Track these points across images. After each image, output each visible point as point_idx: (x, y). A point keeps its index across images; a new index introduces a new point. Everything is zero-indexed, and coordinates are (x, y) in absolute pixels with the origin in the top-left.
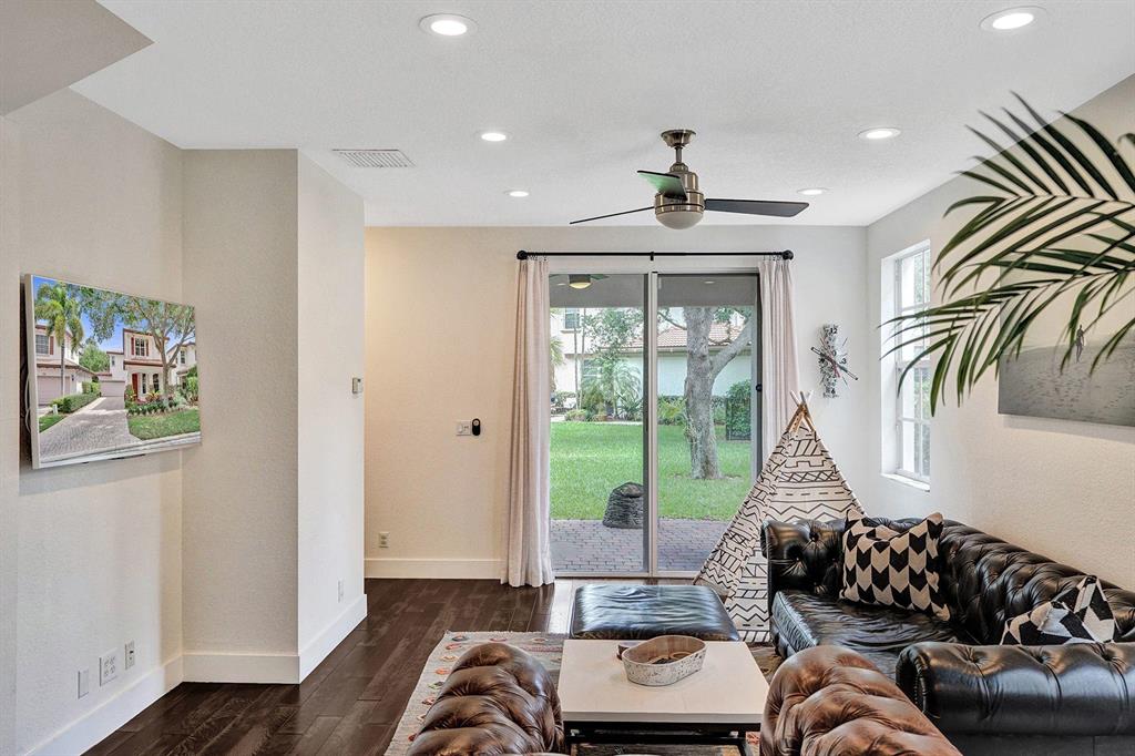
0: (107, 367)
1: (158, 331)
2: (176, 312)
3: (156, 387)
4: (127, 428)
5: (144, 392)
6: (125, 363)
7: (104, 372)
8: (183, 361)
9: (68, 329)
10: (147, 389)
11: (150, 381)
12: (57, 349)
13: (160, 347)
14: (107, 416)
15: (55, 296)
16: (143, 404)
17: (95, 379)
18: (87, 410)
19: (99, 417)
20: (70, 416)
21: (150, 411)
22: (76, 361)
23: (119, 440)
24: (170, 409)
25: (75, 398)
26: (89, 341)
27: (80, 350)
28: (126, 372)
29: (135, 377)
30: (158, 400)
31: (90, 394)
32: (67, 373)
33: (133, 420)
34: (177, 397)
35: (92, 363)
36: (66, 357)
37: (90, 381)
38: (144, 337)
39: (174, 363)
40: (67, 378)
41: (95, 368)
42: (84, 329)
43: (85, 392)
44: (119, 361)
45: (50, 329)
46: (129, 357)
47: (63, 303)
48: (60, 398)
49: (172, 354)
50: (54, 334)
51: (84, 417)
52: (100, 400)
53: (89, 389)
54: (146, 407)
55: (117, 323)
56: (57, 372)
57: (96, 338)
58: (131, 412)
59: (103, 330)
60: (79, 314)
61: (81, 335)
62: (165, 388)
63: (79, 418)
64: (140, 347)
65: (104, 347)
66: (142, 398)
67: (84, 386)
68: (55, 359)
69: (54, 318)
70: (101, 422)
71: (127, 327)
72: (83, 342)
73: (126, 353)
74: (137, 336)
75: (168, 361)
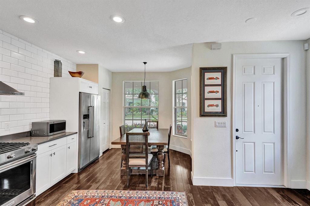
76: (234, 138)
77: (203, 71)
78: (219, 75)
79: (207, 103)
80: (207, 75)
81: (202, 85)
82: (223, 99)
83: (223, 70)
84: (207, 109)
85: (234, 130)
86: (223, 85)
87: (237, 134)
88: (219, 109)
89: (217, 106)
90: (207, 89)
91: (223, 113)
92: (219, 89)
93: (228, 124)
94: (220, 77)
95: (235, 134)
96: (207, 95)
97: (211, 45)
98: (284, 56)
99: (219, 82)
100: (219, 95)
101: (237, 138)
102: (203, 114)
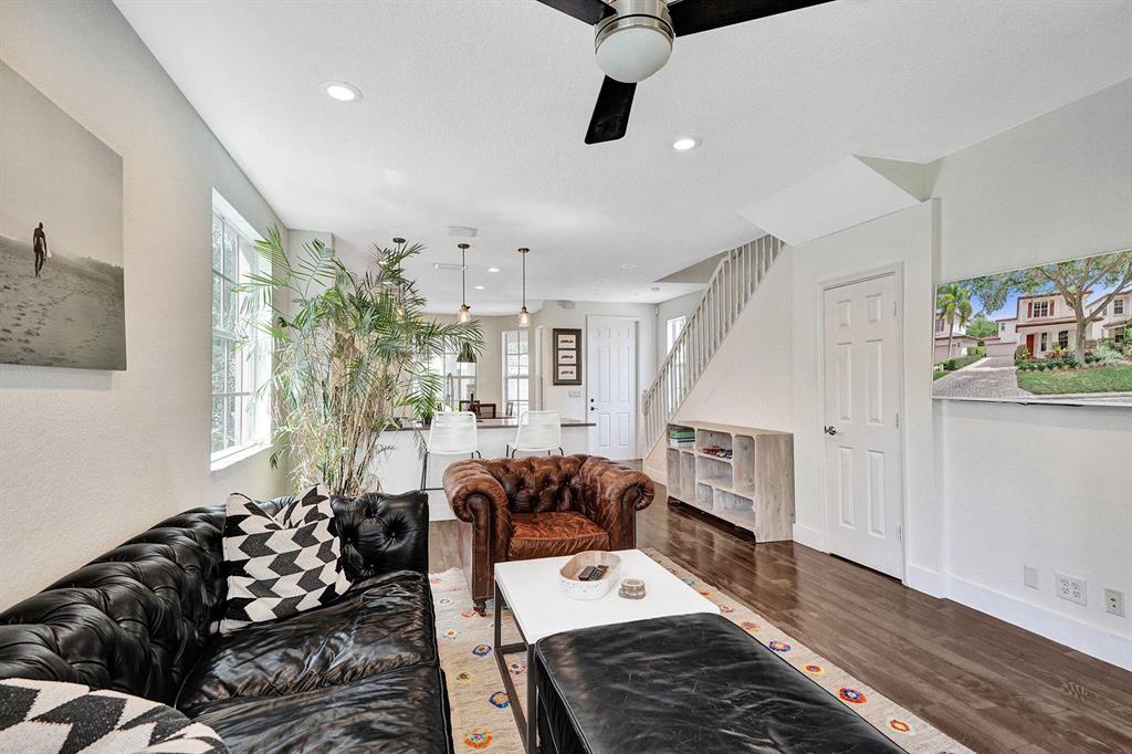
0: (995, 333)
1: (1072, 289)
2: (1109, 261)
3: (1064, 343)
4: (1016, 384)
5: (1043, 349)
6: (1018, 327)
7: (991, 337)
8: (1118, 310)
9: (958, 311)
10: (1048, 346)
11: (1056, 339)
12: (947, 326)
13: (1075, 303)
14: (991, 372)
15: (949, 291)
16: (1043, 361)
17: (981, 344)
18: (971, 368)
19: (982, 373)
20: (953, 372)
21: (1050, 367)
22: (963, 332)
23: (1004, 392)
24: (1086, 365)
25: (959, 360)
26: (978, 315)
27: (968, 324)
28: (1019, 334)
29: (1030, 338)
30: (1065, 356)
31: (973, 356)
32: (953, 342)
33: (1024, 376)
34: (1100, 351)
35: (979, 331)
36: (954, 330)
37: (974, 345)
38: (1049, 299)
39: (1100, 315)
40: (954, 345)
41: (982, 335)
42: (973, 307)
43: (969, 354)
44: (1010, 327)
45: (943, 314)
46: (1023, 319)
47: (955, 294)
48: (947, 360)
49: (1094, 308)
50: (945, 317)
51: (967, 373)
52: (984, 360)
53: (973, 352)
54: (1043, 364)
55: (1012, 293)
56: (946, 343)
57: (985, 312)
58: (1021, 368)
59: (993, 303)
60: (969, 298)
61: (970, 312)
62: (1079, 344)
63: (962, 374)
64: (1041, 309)
65: (992, 318)
66: (1039, 354)
67: (969, 350)
68: (945, 333)
69: (946, 306)
70: (985, 377)
71: (1026, 294)
72: (972, 317)
73: (1021, 318)
74: (1036, 300)
75: (1086, 314)
76: (589, 409)
77: (557, 332)
78: (573, 337)
79: (561, 369)
80: (561, 337)
81: (556, 349)
82: (578, 365)
83: (577, 333)
84: (561, 377)
85: (589, 401)
86: (578, 349)
87: (592, 405)
88: (574, 377)
89: (572, 373)
90: (561, 353)
91: (578, 382)
92: (574, 353)
93: (583, 395)
94: (574, 340)
95: (590, 405)
96: (561, 361)
97: (564, 304)
98: (638, 319)
99: (573, 345)
100: (574, 361)
101: (592, 409)
102: (557, 383)
